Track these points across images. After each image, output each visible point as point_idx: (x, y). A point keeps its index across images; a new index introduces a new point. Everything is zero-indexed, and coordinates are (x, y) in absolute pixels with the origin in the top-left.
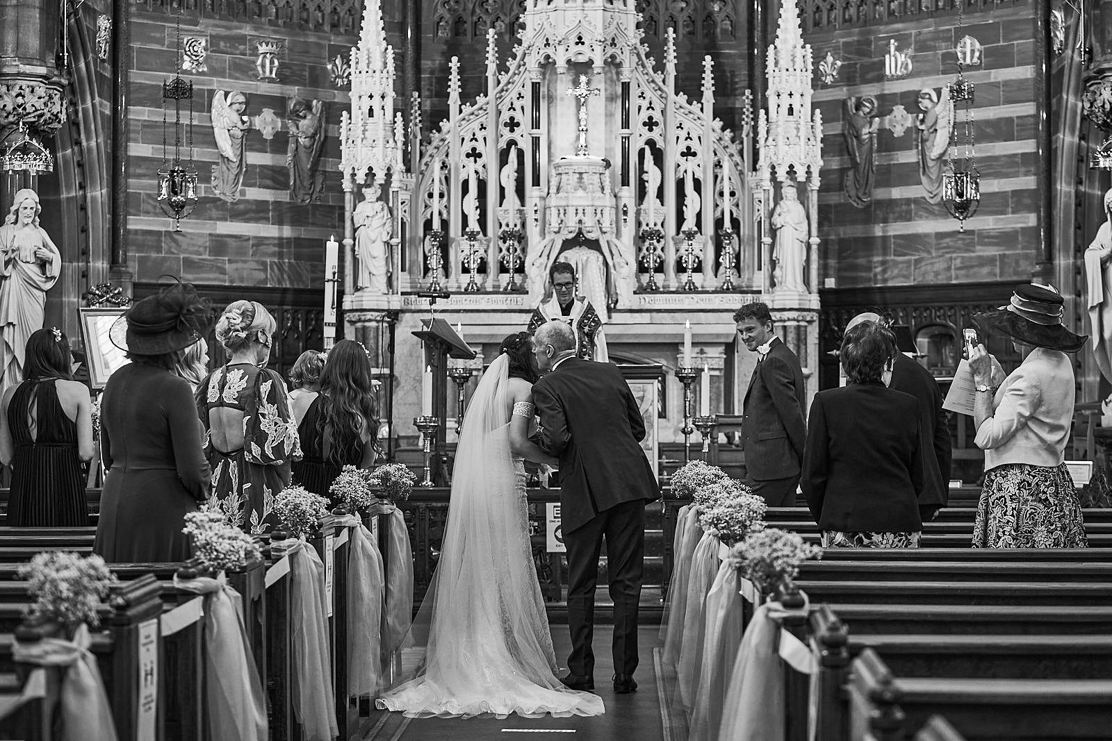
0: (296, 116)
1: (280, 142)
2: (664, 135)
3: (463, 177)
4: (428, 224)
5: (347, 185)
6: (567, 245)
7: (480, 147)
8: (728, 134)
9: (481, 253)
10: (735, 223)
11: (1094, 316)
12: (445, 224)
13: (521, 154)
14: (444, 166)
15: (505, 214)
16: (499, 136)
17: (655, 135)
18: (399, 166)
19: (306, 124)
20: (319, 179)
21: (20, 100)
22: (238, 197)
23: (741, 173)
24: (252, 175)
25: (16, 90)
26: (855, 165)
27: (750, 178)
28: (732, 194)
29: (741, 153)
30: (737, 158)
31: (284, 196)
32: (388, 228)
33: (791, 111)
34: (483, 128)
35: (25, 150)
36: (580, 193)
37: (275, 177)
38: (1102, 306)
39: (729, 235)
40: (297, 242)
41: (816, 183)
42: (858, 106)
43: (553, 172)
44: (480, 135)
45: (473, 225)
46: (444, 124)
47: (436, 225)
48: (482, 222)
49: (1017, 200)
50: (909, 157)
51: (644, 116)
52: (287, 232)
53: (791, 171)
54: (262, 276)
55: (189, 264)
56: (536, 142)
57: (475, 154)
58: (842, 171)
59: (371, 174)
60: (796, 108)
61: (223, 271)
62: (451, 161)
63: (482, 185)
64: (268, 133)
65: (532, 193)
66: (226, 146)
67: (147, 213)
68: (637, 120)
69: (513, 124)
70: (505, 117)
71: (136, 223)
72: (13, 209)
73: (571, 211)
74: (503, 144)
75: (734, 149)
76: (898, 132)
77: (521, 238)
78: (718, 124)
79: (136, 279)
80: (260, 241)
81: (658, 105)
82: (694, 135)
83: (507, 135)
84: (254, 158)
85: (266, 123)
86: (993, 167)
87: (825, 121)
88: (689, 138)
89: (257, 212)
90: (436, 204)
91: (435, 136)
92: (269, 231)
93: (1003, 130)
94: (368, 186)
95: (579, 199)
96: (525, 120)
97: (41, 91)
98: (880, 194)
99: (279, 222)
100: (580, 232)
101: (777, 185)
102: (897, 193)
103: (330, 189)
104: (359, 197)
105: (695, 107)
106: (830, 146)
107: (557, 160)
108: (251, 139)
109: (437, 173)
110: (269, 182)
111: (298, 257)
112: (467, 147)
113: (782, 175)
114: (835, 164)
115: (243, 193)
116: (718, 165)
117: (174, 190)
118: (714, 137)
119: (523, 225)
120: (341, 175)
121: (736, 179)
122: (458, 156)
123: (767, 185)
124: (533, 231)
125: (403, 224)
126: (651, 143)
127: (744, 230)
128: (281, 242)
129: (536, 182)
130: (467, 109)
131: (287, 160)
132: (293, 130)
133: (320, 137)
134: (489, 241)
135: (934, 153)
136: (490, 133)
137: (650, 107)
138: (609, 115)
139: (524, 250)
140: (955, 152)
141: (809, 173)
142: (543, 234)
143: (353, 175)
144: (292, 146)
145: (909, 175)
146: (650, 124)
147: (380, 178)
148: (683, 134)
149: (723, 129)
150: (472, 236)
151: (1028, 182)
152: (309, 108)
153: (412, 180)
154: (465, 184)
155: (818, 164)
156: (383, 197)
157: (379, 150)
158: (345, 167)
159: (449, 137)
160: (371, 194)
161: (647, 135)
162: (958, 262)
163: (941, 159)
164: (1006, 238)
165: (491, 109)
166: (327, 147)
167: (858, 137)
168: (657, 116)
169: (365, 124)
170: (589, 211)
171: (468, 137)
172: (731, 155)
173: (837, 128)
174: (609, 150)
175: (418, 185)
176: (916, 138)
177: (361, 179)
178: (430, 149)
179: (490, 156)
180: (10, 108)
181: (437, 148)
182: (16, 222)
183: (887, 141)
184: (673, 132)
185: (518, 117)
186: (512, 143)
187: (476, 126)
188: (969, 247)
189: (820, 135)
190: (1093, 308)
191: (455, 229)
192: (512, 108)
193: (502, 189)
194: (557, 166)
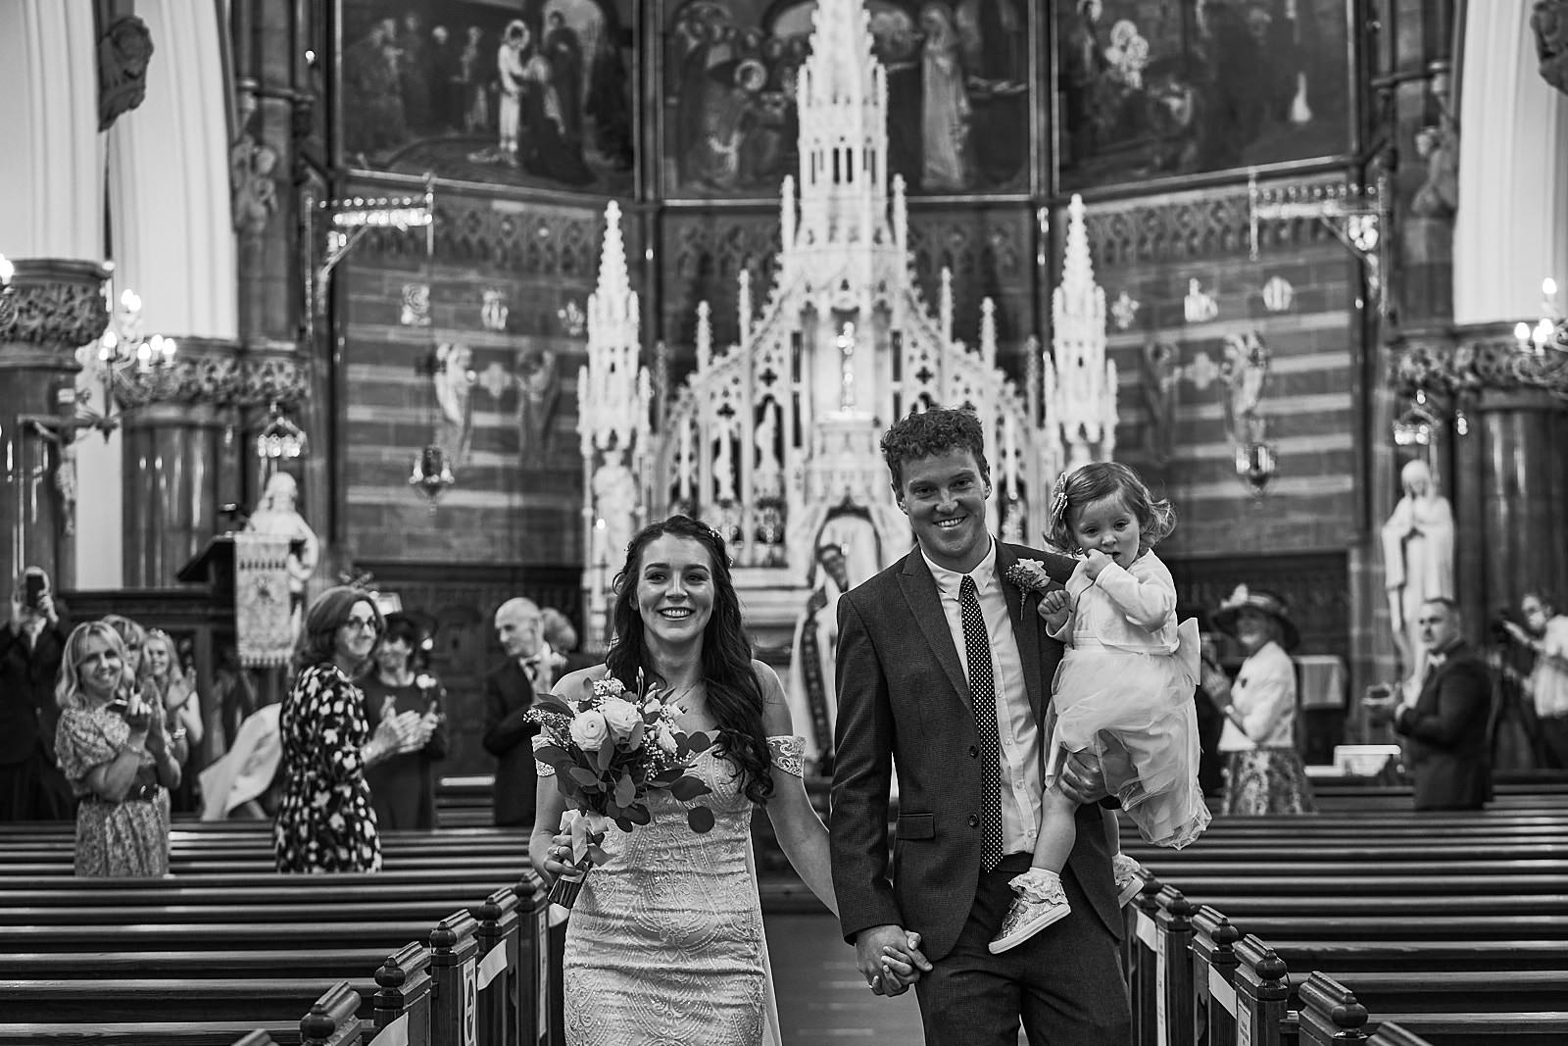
0: (526, 370)
1: (509, 400)
2: (939, 388)
3: (714, 437)
4: (675, 491)
5: (587, 450)
6: (833, 513)
7: (733, 403)
8: (1011, 387)
9: (736, 522)
10: (1021, 487)
11: (1394, 597)
12: (695, 490)
13: (779, 411)
14: (693, 425)
15: (762, 478)
16: (754, 391)
17: (930, 387)
18: (645, 427)
19: (538, 379)
20: (552, 441)
21: (268, 379)
22: (464, 463)
23: (1026, 431)
24: (480, 439)
25: (263, 369)
26: (1154, 421)
27: (1036, 434)
28: (1018, 453)
29: (1026, 408)
30: (1022, 414)
31: (514, 461)
32: (633, 496)
33: (1081, 363)
34: (736, 381)
35: (280, 432)
36: (847, 456)
37: (504, 440)
38: (1401, 587)
39: (1013, 502)
40: (528, 513)
41: (1110, 443)
42: (1157, 353)
43: (817, 433)
44: (733, 389)
45: (727, 492)
46: (693, 378)
47: (685, 492)
48: (737, 487)
49: (1331, 462)
50: (1213, 412)
51: (917, 367)
52: (518, 501)
53: (1082, 431)
54: (489, 551)
55: (413, 540)
56: (796, 396)
57: (726, 411)
58: (1140, 427)
59: (613, 438)
60: (1086, 360)
61: (447, 546)
62: (701, 419)
63: (736, 446)
64: (496, 390)
65: (794, 457)
66: (453, 408)
68: (910, 370)
69: (769, 378)
70: (761, 369)
72: (268, 494)
73: (837, 477)
74: (758, 400)
75: (1018, 403)
76: (1202, 383)
77: (779, 505)
78: (1000, 375)
79: (356, 557)
80: (488, 513)
81: (932, 354)
82: (974, 388)
83: (763, 389)
84: (483, 420)
85: (495, 379)
86: (1303, 424)
87: (1120, 370)
88: (967, 391)
89: (483, 479)
90: (685, 469)
91: (683, 392)
92: (498, 500)
93: (1316, 383)
94: (611, 448)
95: (847, 462)
96: (784, 371)
97: (290, 368)
98: (1182, 452)
99: (509, 489)
100: (847, 500)
101: (1067, 446)
102: (1201, 452)
103: (564, 451)
104: (599, 460)
105: (974, 356)
106: (1126, 398)
107: (820, 419)
109: (685, 433)
110: (496, 445)
111: (530, 529)
112: (719, 403)
113: (1072, 434)
114: (1132, 418)
115: (469, 459)
116: (1001, 421)
117: (428, 470)
118: (996, 390)
119: (783, 490)
120: (578, 438)
121: (1021, 439)
122: (708, 414)
123: (1056, 445)
124: (794, 498)
125: (649, 492)
126: (925, 397)
127: (1032, 494)
128: (511, 513)
129: (797, 443)
130: (718, 360)
131: (516, 420)
132: (523, 386)
133: (553, 394)
134: (743, 510)
136: (744, 387)
137: (924, 357)
138: (878, 366)
139: (784, 519)
140: (1264, 407)
141: (1102, 432)
142: (806, 501)
143: (594, 439)
144: (521, 406)
145: (1215, 432)
146: (924, 376)
147: (624, 441)
148: (960, 386)
149: (1006, 381)
150: (726, 504)
151: (1343, 441)
152: (539, 360)
153: (658, 441)
154: (717, 448)
155: (1112, 420)
156: (627, 460)
157: (622, 410)
158: (584, 428)
159: (699, 394)
160: (613, 458)
161: (920, 387)
162: (1268, 530)
163: (1249, 414)
164: (1321, 504)
165: (746, 362)
166: (562, 404)
167: (1157, 388)
168: (931, 367)
169: (607, 381)
170: (858, 476)
171: (719, 392)
172: (1015, 411)
173: (1133, 378)
174: (878, 406)
175: (664, 447)
176: (1221, 391)
177: (603, 442)
178: (677, 407)
179: (744, 413)
180: (258, 386)
181: (686, 405)
182: (270, 507)
183: (1189, 394)
184: (949, 384)
185: (776, 368)
186: (768, 398)
187: (727, 379)
188: (1281, 513)
189: (1113, 388)
190: (1393, 589)
191: (705, 496)
192: (768, 359)
193: (758, 454)
194: (821, 426)
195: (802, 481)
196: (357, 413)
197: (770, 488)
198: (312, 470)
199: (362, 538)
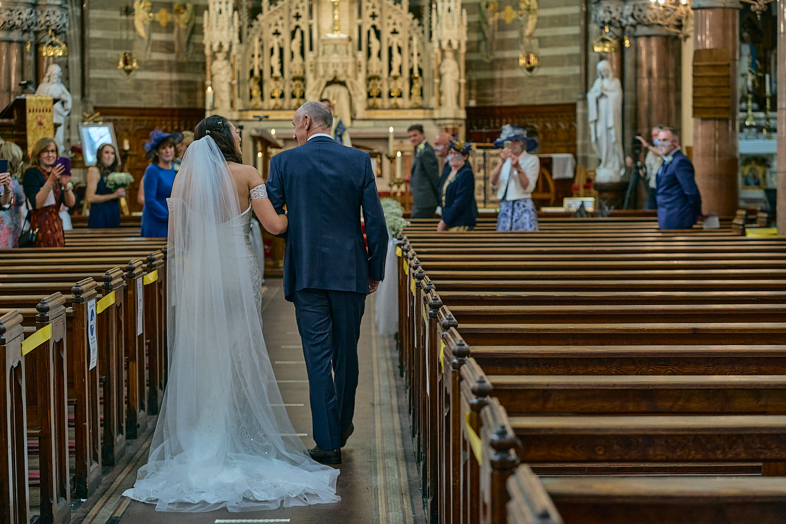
0: (178, 12)
1: (170, 27)
2: (381, 22)
3: (270, 46)
4: (252, 72)
5: (207, 52)
6: (329, 84)
7: (280, 30)
8: (416, 22)
9: (281, 87)
10: (420, 71)
11: (592, 126)
12: (261, 72)
13: (302, 33)
14: (260, 40)
15: (294, 66)
16: (290, 23)
17: (376, 22)
18: (236, 41)
19: (184, 17)
20: (191, 47)
21: (48, 18)
22: (147, 58)
23: (423, 44)
24: (156, 46)
25: (45, 14)
26: (485, 39)
27: (428, 46)
28: (419, 55)
29: (423, 32)
30: (421, 35)
31: (172, 57)
32: (230, 75)
33: (449, 10)
34: (281, 18)
35: (52, 44)
36: (335, 55)
37: (168, 47)
38: (596, 121)
39: (416, 78)
40: (180, 82)
41: (463, 50)
42: (487, 6)
43: (320, 44)
44: (280, 22)
45: (277, 73)
46: (260, 17)
47: (256, 73)
48: (282, 70)
49: (569, 59)
50: (513, 35)
51: (370, 12)
52: (175, 77)
53: (450, 44)
54: (161, 101)
55: (122, 96)
56: (310, 26)
57: (277, 33)
58: (479, 42)
59: (221, 46)
60: (452, 8)
61: (140, 99)
62: (264, 37)
63: (281, 50)
64: (163, 22)
65: (309, 55)
66: (141, 30)
67: (99, 68)
68: (367, 13)
69: (298, 17)
70: (294, 12)
71: (94, 74)
72: (48, 74)
73: (330, 66)
74: (292, 28)
75: (420, 29)
76: (508, 21)
77: (303, 79)
78: (411, 16)
79: (95, 104)
80: (160, 83)
81: (378, 6)
82: (398, 22)
83: (295, 22)
84: (157, 37)
85: (163, 17)
86: (557, 41)
87: (468, 14)
88: (394, 24)
89: (158, 66)
90: (256, 61)
91: (255, 23)
92: (165, 76)
93: (563, 21)
94: (219, 51)
95: (335, 58)
96: (304, 13)
97: (58, 13)
98: (499, 55)
99: (170, 71)
100: (335, 78)
101: (443, 51)
102: (508, 54)
103: (197, 53)
104: (214, 57)
105: (398, 7)
106: (472, 27)
107: (323, 37)
108: (154, 26)
109: (257, 44)
110: (164, 50)
111: (181, 90)
112: (273, 29)
113: (445, 45)
114: (475, 37)
115: (150, 56)
116: (411, 39)
117: (126, 62)
118: (408, 23)
119: (304, 72)
120: (203, 46)
121: (421, 47)
122: (268, 34)
123: (437, 50)
124: (310, 77)
125: (239, 72)
126: (374, 27)
127: (425, 74)
128: (171, 83)
129: (311, 49)
130: (273, 8)
131: (173, 37)
132: (177, 20)
133: (191, 24)
134: (285, 81)
135: (527, 32)
136: (285, 21)
137: (374, 7)
138: (351, 11)
139: (305, 86)
140: (539, 32)
141: (459, 45)
142: (315, 77)
143: (211, 46)
144: (176, 29)
145: (513, 45)
146: (373, 16)
147: (226, 47)
148: (391, 22)
149: (414, 18)
150: (276, 79)
151: (576, 49)
152: (185, 7)
153: (243, 47)
154: (272, 51)
155: (464, 39)
156: (228, 57)
157: (225, 33)
158: (206, 41)
159: (263, 24)
160: (220, 56)
161: (371, 22)
162: (539, 93)
163: (531, 36)
164: (565, 80)
165: (286, 8)
166: (196, 29)
167: (486, 23)
168: (377, 12)
169: (217, 18)
170: (340, 65)
171: (273, 24)
172: (418, 34)
173: (475, 18)
174: (351, 31)
175: (246, 50)
176: (518, 25)
177: (216, 47)
178: (252, 31)
179: (285, 34)
180: (43, 22)
181: (256, 30)
182: (49, 81)
183: (502, 26)
184: (386, 21)
185: (301, 12)
186: (297, 27)
187: (277, 17)
188: (545, 84)
189: (465, 23)
190: (592, 122)
191: (266, 75)
192: (297, 8)
193: (292, 54)
194: (323, 41)
195: (313, 68)
196: (94, 33)
197: (298, 71)
198: (72, 62)
199: (98, 95)
